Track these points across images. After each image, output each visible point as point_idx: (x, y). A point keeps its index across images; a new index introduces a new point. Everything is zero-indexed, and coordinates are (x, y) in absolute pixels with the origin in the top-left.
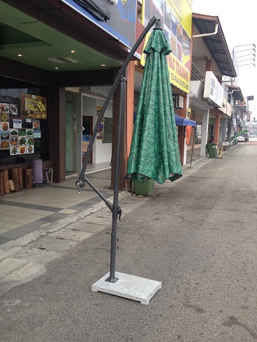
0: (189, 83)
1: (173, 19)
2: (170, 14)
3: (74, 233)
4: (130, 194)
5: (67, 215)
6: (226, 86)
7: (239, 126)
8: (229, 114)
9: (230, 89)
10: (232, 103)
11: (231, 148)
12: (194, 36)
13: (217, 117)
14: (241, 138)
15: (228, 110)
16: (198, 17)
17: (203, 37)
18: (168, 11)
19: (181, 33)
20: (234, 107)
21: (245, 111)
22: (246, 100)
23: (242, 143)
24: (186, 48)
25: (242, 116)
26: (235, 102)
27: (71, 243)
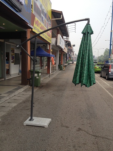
0: (51, 39)
1: (45, 12)
2: (44, 10)
3: (9, 104)
4: (30, 86)
5: (4, 97)
6: (65, 40)
7: (70, 57)
8: (66, 52)
9: (66, 42)
10: (67, 48)
11: (68, 66)
12: (52, 19)
13: (62, 53)
14: (71, 62)
15: (66, 50)
16: (54, 11)
17: (56, 20)
18: (43, 9)
19: (48, 18)
20: (68, 49)
21: (72, 51)
22: (72, 46)
23: (71, 64)
24: (50, 24)
25: (71, 53)
26: (68, 47)
27: (9, 108)
